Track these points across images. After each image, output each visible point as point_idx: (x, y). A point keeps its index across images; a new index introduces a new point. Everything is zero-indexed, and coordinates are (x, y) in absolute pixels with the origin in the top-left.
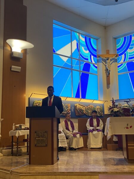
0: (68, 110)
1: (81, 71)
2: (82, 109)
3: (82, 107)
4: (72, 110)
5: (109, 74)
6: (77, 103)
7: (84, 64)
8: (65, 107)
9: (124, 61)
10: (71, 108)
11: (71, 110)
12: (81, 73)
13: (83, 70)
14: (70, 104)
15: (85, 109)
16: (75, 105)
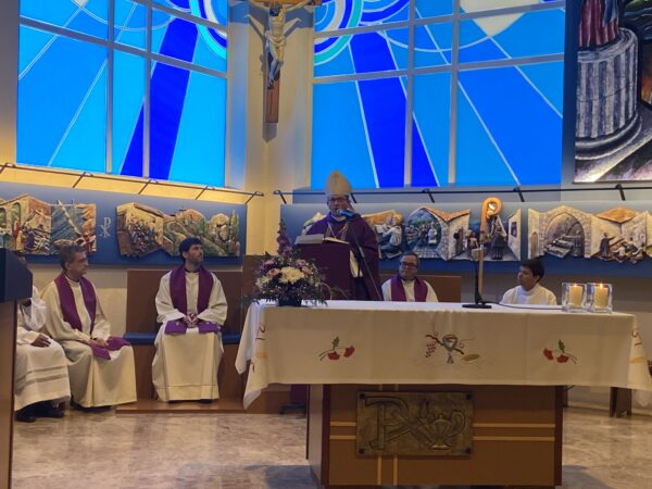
0: (82, 231)
1: (155, 57)
2: (152, 225)
3: (147, 217)
4: (105, 229)
5: (277, 77)
6: (125, 199)
7: (166, 24)
8: (73, 218)
9: (343, 25)
10: (100, 221)
11: (97, 231)
12: (154, 63)
13: (164, 50)
14: (93, 206)
15: (165, 227)
16: (120, 209)
